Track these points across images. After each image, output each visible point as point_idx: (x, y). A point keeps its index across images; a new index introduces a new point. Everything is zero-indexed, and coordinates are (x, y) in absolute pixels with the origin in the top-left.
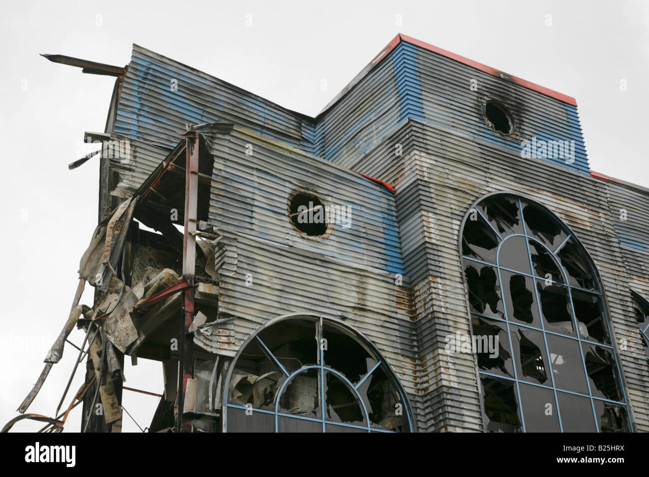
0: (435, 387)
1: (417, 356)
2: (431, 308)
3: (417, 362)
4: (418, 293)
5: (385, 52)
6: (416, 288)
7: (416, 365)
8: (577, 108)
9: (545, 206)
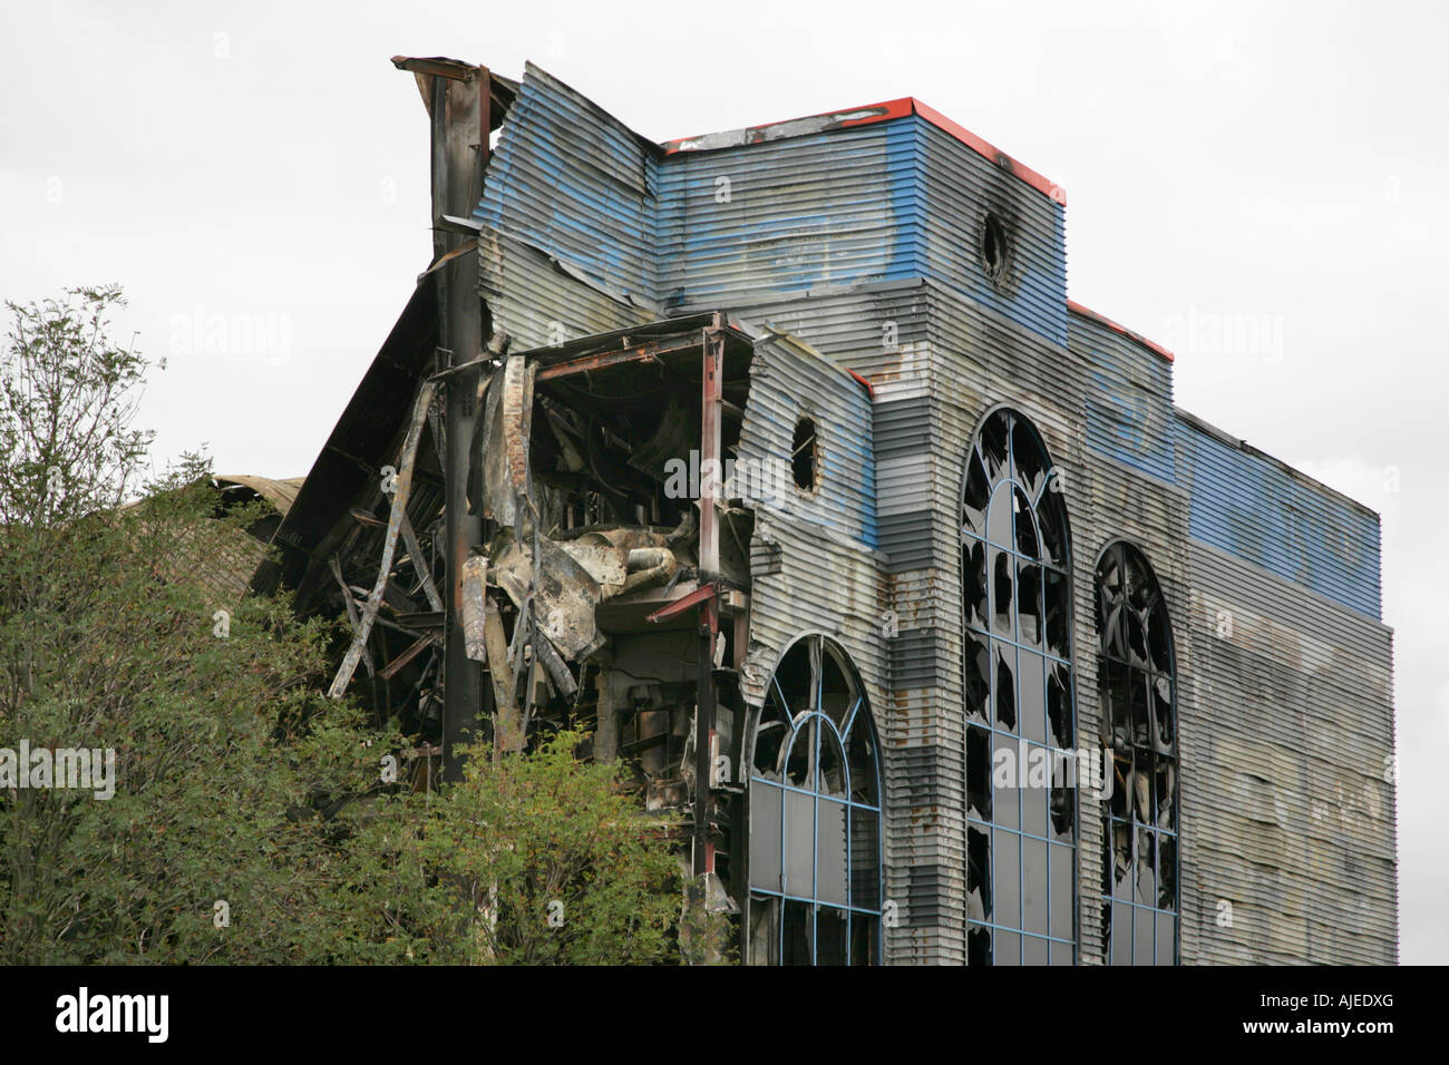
0: (919, 744)
1: (889, 687)
2: (930, 621)
3: (891, 696)
4: (903, 587)
5: (870, 114)
6: (901, 578)
7: (888, 701)
8: (1065, 209)
9: (1034, 422)
